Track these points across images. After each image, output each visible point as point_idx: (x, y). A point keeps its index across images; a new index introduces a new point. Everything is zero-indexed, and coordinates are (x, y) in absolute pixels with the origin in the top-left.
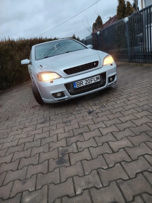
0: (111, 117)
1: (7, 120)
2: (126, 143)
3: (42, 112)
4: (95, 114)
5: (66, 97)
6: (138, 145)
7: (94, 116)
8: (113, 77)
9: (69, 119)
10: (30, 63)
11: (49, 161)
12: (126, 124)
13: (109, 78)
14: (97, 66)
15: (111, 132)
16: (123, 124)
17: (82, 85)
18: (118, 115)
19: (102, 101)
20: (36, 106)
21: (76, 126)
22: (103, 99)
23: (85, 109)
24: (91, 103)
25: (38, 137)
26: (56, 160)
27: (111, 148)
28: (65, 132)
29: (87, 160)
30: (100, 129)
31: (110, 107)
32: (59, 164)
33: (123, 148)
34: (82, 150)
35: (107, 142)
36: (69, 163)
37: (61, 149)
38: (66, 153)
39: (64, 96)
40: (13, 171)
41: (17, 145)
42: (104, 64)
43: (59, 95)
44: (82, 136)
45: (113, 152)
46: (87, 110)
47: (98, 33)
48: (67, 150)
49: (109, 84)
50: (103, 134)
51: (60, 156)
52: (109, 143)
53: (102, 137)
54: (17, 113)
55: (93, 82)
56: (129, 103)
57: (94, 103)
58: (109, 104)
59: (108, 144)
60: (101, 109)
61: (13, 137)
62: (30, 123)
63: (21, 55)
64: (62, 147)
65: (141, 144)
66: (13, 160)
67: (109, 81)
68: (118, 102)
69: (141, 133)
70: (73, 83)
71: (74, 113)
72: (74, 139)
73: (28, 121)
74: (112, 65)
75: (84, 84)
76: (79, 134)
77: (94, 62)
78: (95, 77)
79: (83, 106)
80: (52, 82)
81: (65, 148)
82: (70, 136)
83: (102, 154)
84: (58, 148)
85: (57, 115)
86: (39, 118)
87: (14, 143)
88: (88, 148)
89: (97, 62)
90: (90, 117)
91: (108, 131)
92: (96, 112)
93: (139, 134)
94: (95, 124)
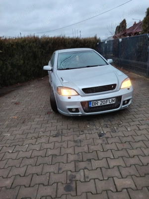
0: (120, 146)
1: (23, 123)
2: (129, 182)
3: (55, 121)
4: (105, 139)
5: (80, 113)
6: (140, 188)
7: (104, 141)
8: (128, 101)
9: (80, 138)
10: (52, 70)
11: (57, 184)
12: (133, 159)
13: (124, 101)
14: (114, 89)
15: (118, 166)
16: (130, 159)
17: (97, 105)
18: (126, 146)
19: (113, 123)
20: (51, 112)
21: (86, 149)
22: (115, 121)
23: (97, 129)
24: (103, 122)
25: (50, 152)
26: (64, 185)
27: (115, 185)
28: (75, 154)
29: (92, 194)
30: (108, 159)
31: (120, 134)
32: (66, 191)
33: (127, 189)
34: (88, 180)
35: (113, 177)
36: (75, 192)
37: (69, 173)
38: (74, 179)
39: (79, 112)
40: (25, 187)
41: (31, 158)
42: (122, 88)
43: (74, 110)
44: (90, 163)
45: (117, 191)
46: (98, 131)
47: (120, 40)
48: (75, 177)
49: (123, 106)
50: (110, 167)
51: (68, 182)
52: (114, 178)
53: (109, 170)
54: (33, 117)
55: (108, 103)
56: (139, 133)
57: (106, 123)
58: (120, 129)
59: (113, 180)
60: (112, 133)
61: (27, 146)
62: (44, 132)
63: (42, 52)
64: (71, 171)
65: (144, 188)
66: (26, 174)
67: (124, 104)
68: (129, 130)
69: (145, 174)
70: (89, 102)
71: (86, 132)
72: (82, 165)
73: (42, 129)
74: (129, 89)
75: (99, 105)
76: (87, 160)
77: (112, 85)
78: (110, 100)
79: (94, 125)
80: (69, 98)
81: (74, 174)
82: (79, 160)
83: (106, 191)
84: (67, 171)
85: (69, 130)
86: (53, 128)
87: (28, 154)
88: (94, 179)
89: (115, 85)
90: (100, 141)
91: (115, 164)
92: (106, 136)
93: (144, 175)
94: (103, 151)
